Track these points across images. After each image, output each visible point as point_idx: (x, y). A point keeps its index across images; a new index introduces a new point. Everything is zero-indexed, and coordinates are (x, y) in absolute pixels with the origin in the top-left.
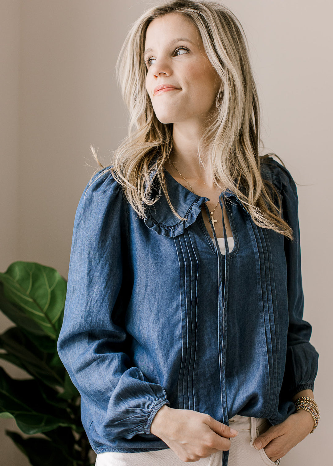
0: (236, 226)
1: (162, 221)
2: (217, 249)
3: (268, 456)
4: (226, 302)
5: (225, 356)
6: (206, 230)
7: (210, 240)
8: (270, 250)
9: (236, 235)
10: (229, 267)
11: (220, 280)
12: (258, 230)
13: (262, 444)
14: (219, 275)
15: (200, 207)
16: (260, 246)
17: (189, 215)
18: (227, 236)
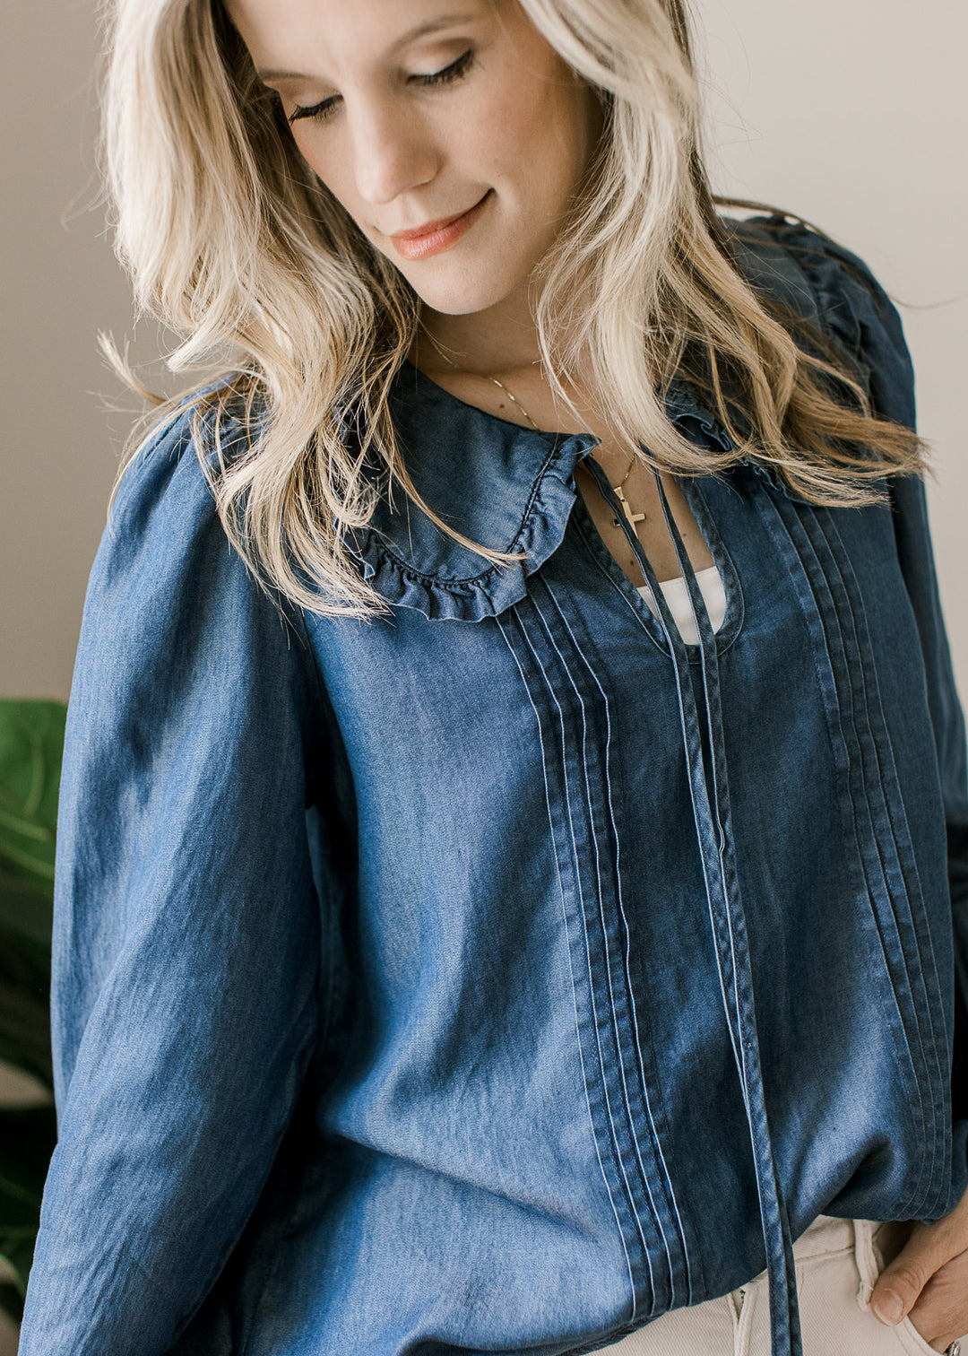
0: (720, 525)
1: (436, 564)
2: (664, 626)
3: (924, 1338)
4: (728, 824)
5: (751, 1030)
6: (609, 561)
7: (632, 597)
8: (858, 594)
9: (726, 560)
10: (718, 689)
11: (693, 745)
12: (803, 523)
13: (901, 1302)
14: (686, 725)
15: (569, 481)
16: (822, 589)
17: (532, 521)
18: (694, 568)
